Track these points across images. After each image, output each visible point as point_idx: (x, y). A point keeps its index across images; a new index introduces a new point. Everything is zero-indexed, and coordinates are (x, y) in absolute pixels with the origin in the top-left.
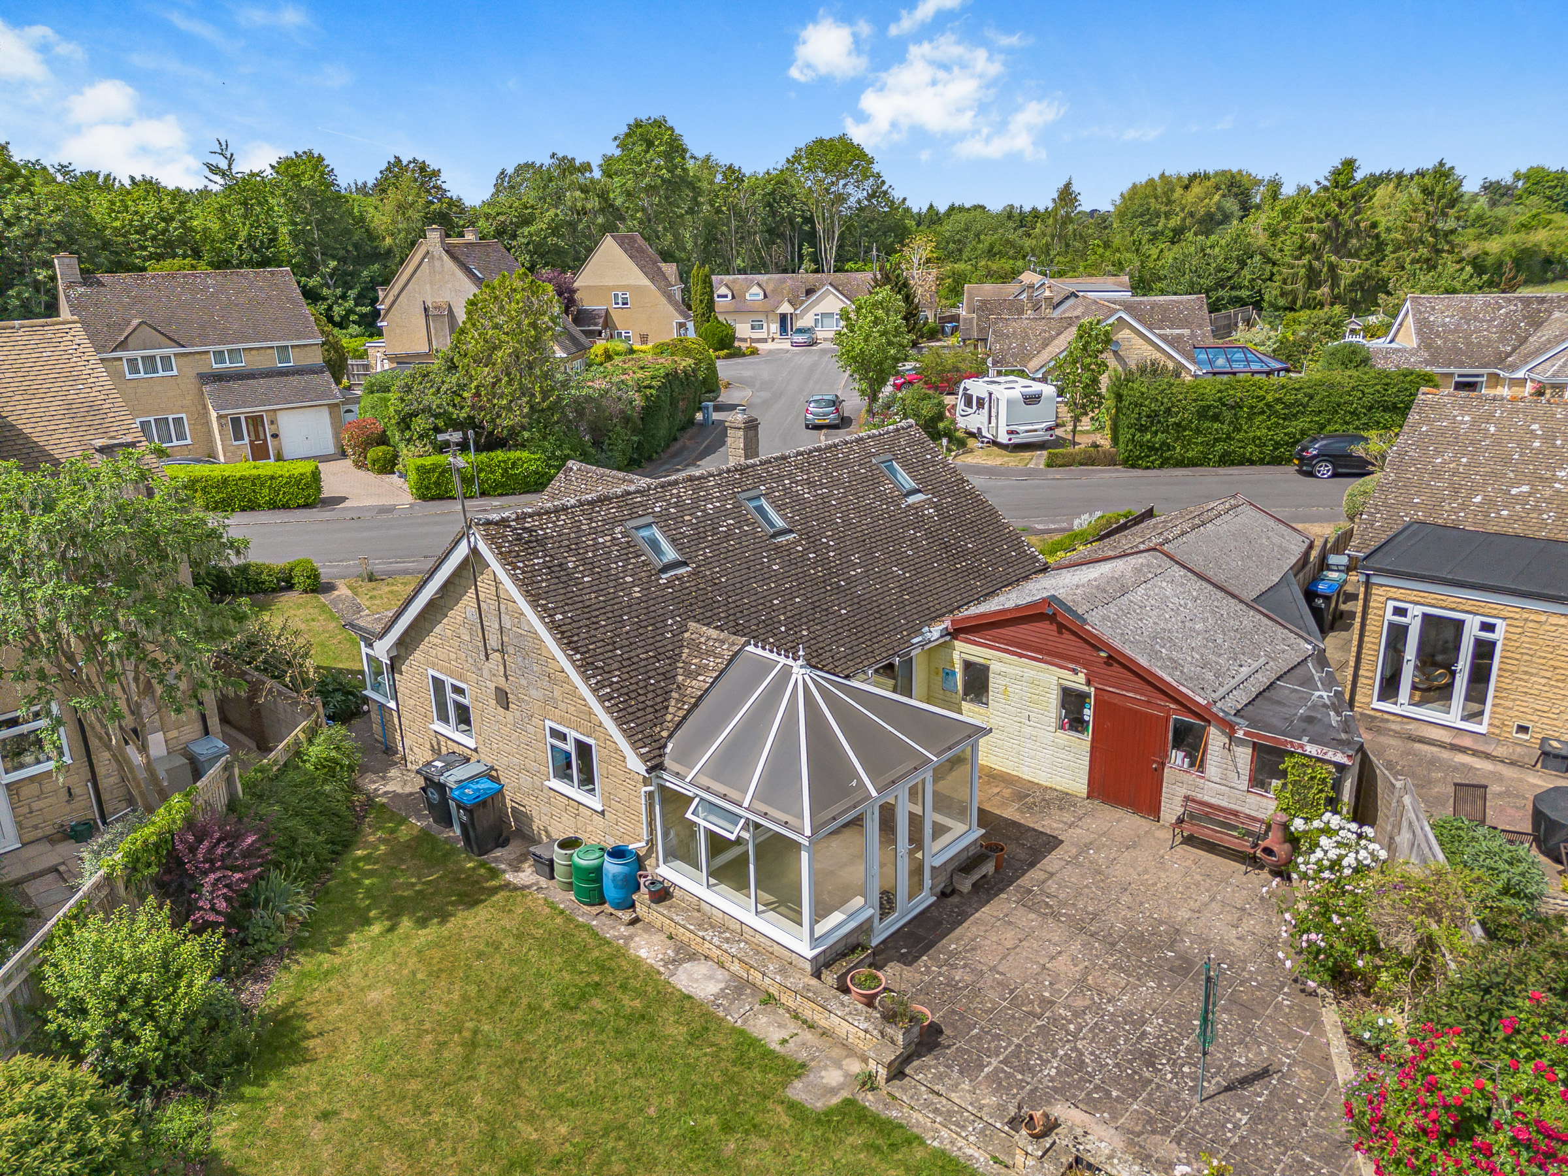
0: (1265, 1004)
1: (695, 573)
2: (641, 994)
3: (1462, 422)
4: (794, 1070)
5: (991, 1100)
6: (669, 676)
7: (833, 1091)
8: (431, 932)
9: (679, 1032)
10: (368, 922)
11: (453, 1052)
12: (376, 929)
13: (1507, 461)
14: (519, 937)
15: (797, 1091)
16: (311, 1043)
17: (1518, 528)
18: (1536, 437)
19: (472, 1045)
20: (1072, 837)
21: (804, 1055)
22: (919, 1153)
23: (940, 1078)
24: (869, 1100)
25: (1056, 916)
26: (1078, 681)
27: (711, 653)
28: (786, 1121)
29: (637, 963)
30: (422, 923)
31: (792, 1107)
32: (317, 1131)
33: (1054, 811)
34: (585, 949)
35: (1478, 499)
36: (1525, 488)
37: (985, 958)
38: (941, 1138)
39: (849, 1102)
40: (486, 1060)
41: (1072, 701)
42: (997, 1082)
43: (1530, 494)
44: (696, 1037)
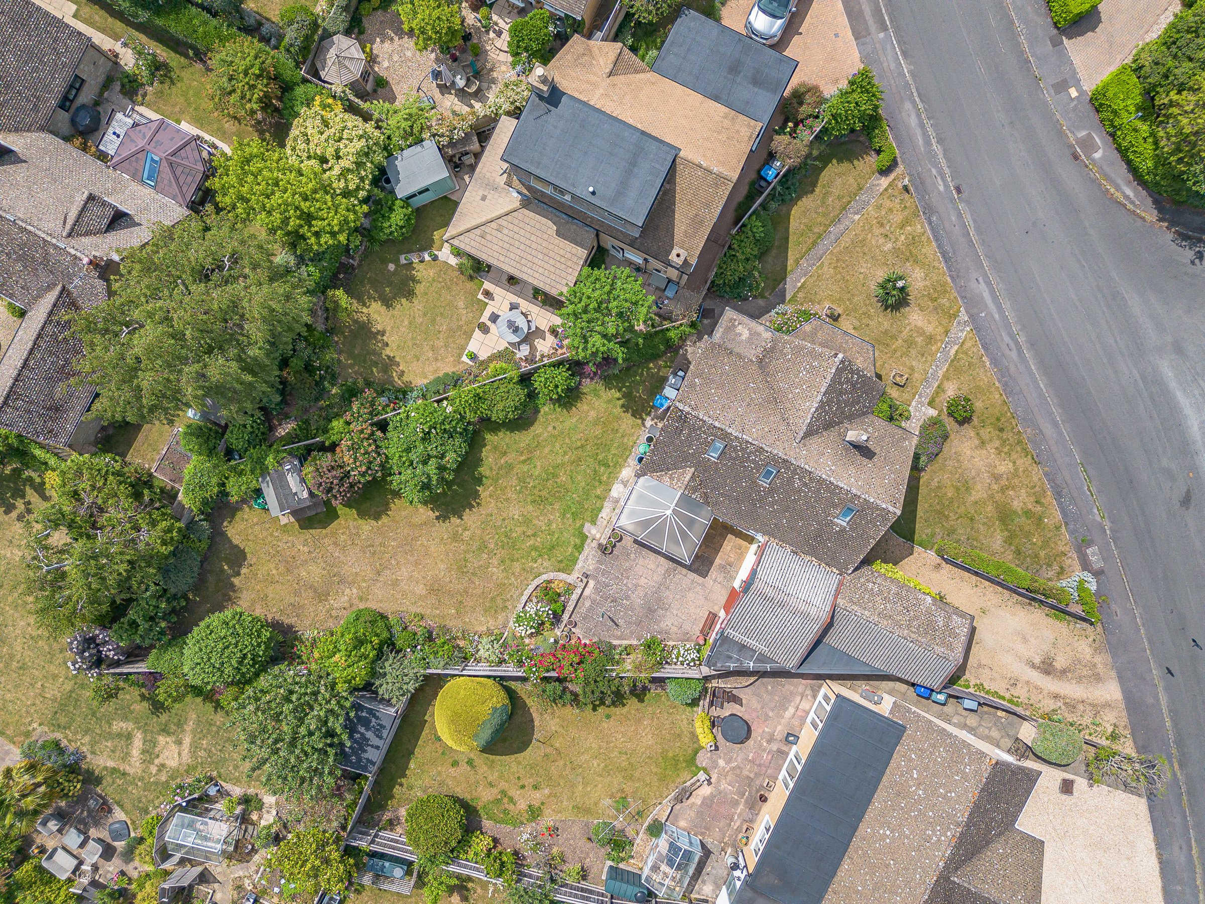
0: (642, 628)
2: (609, 478)
4: (594, 522)
5: (591, 568)
6: (668, 469)
7: (589, 532)
8: (618, 411)
9: (598, 492)
10: (619, 391)
11: (579, 444)
12: (618, 395)
13: (934, 775)
14: (623, 436)
15: (587, 525)
16: (574, 408)
17: (893, 764)
18: (947, 792)
19: (582, 446)
20: (709, 581)
21: (598, 523)
22: (577, 554)
23: (595, 556)
24: (589, 541)
25: (665, 578)
27: (679, 480)
28: (578, 525)
29: (620, 472)
30: (623, 406)
31: (583, 526)
32: (550, 428)
33: (723, 575)
34: (621, 457)
35: (913, 756)
36: (915, 776)
37: (641, 561)
38: (582, 557)
39: (587, 537)
40: (580, 452)
42: (596, 569)
43: (912, 776)
44: (598, 497)
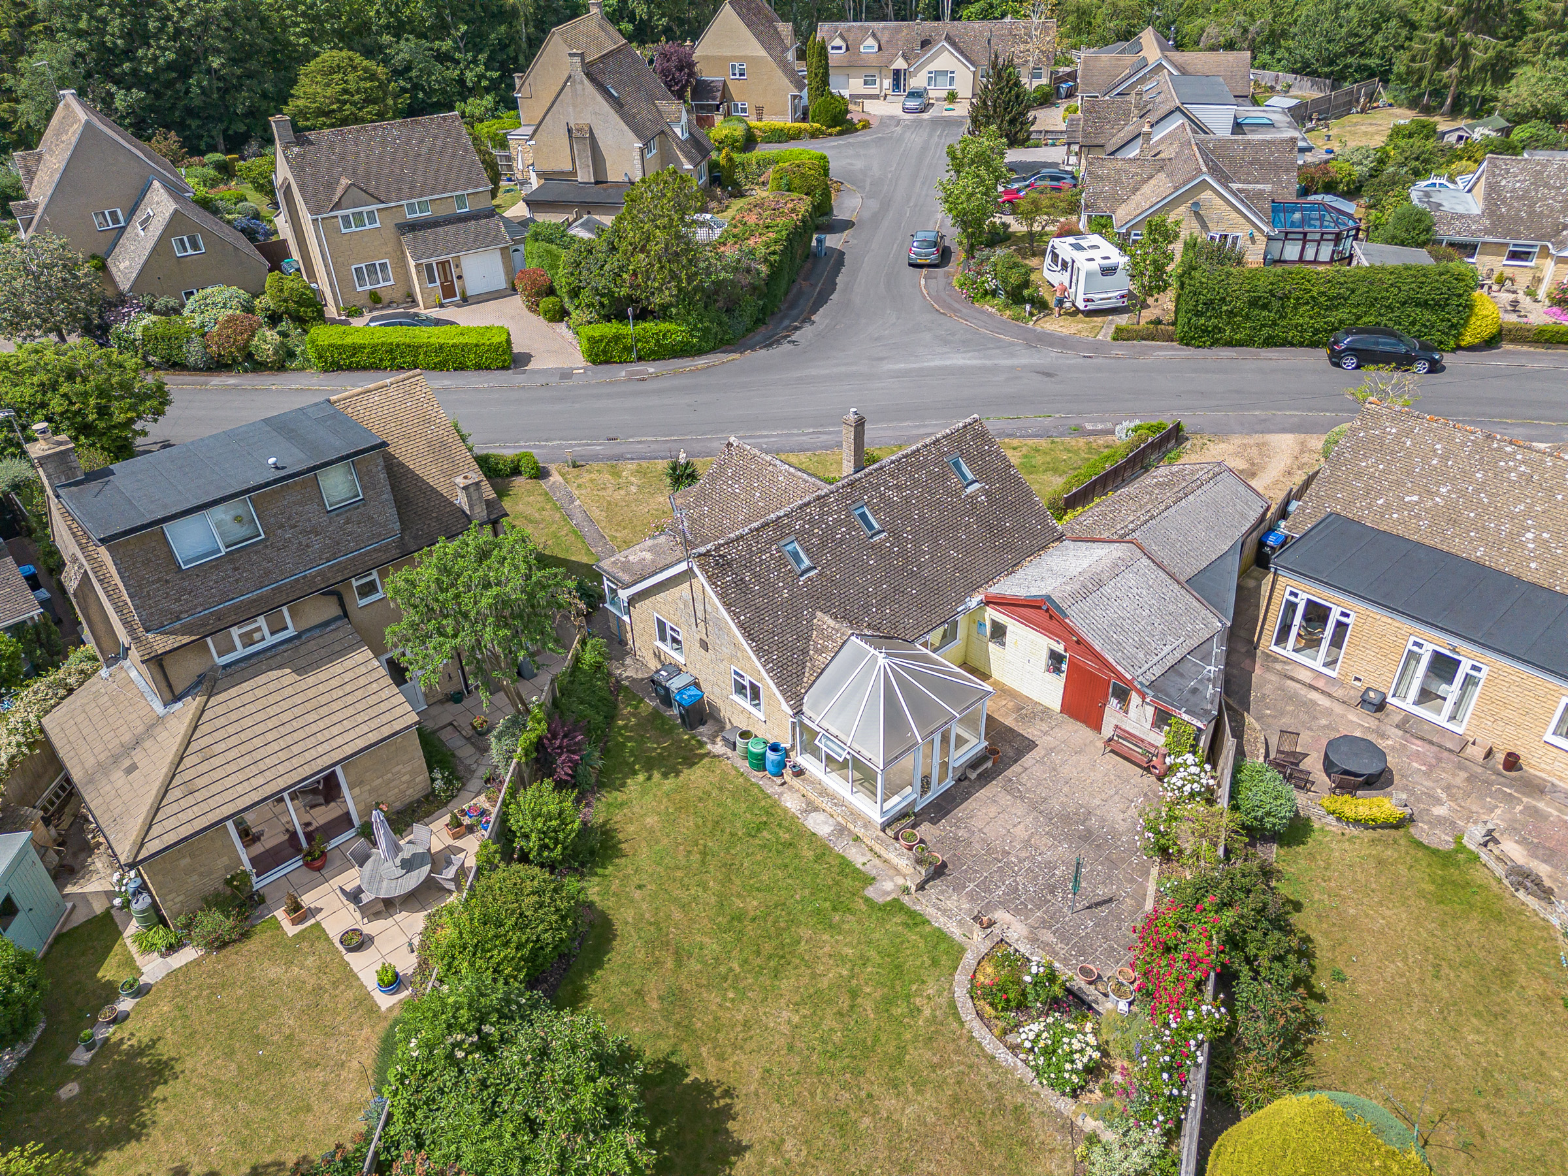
0: (1123, 861)
1: (821, 574)
2: (789, 830)
3: (1390, 434)
4: (870, 880)
5: (966, 906)
6: (805, 652)
7: (888, 893)
8: (670, 783)
9: (810, 854)
10: (635, 773)
11: (695, 857)
12: (641, 777)
13: (1409, 473)
14: (720, 789)
15: (870, 892)
16: (623, 846)
17: (1400, 531)
18: (1436, 455)
19: (704, 854)
20: (1043, 742)
21: (874, 873)
22: (928, 929)
23: (942, 892)
24: (906, 899)
25: (1022, 798)
26: (1060, 648)
27: (830, 638)
28: (864, 908)
29: (786, 811)
30: (665, 775)
31: (867, 900)
32: (638, 895)
33: (1037, 722)
34: (757, 800)
35: (1380, 502)
36: (1415, 498)
37: (977, 824)
38: (940, 922)
39: (896, 900)
40: (713, 863)
41: (1056, 659)
42: (972, 897)
43: (1417, 503)
44: (818, 858)
